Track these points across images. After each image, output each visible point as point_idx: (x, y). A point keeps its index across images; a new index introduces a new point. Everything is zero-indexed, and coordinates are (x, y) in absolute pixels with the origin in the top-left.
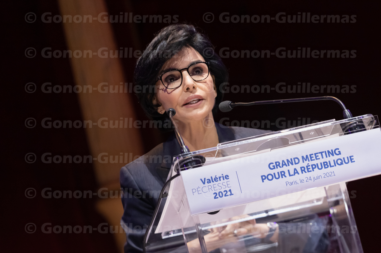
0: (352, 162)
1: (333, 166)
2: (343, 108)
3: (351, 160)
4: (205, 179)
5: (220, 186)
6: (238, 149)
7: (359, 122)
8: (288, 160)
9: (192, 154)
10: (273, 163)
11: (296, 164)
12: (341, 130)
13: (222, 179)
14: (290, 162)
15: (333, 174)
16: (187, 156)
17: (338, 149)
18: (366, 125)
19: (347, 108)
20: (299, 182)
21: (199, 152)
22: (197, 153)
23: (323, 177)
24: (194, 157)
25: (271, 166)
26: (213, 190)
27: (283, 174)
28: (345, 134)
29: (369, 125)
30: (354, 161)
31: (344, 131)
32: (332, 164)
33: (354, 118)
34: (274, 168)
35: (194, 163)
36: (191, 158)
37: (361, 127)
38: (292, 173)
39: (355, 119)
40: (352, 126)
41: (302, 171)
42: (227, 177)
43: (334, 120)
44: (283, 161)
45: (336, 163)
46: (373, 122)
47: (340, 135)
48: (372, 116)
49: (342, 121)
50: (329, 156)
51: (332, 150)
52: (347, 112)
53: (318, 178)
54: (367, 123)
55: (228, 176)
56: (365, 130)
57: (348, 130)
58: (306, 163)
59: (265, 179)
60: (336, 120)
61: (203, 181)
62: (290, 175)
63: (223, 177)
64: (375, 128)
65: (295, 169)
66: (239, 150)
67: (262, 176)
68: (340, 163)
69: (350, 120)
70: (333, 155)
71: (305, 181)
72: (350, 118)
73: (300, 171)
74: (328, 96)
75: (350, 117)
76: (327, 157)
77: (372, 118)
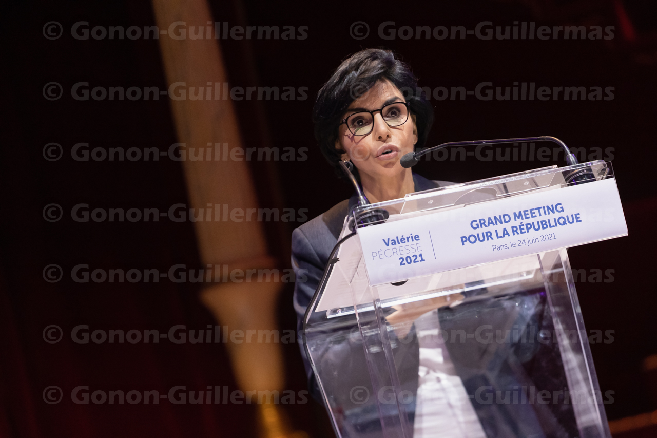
1: (554, 226)
2: (567, 152)
3: (577, 218)
4: (389, 239)
5: (407, 249)
6: (431, 202)
7: (586, 170)
8: (495, 218)
9: (373, 207)
10: (476, 221)
11: (505, 222)
12: (564, 180)
13: (410, 239)
15: (553, 237)
17: (560, 204)
18: (595, 174)
20: (509, 245)
23: (540, 240)
24: (375, 211)
25: (474, 225)
26: (399, 253)
27: (488, 235)
28: (568, 185)
29: (599, 174)
30: (580, 221)
31: (567, 182)
32: (553, 223)
33: (580, 164)
34: (478, 227)
35: (374, 218)
36: (371, 212)
37: (589, 177)
38: (500, 234)
39: (582, 165)
40: (578, 175)
41: (513, 232)
43: (556, 166)
44: (490, 219)
45: (557, 222)
46: (605, 170)
47: (563, 186)
48: (605, 163)
49: (565, 169)
50: (549, 214)
51: (552, 206)
52: (572, 157)
53: (534, 241)
54: (597, 172)
55: (418, 237)
56: (595, 180)
58: (519, 221)
59: (466, 241)
61: (387, 242)
62: (498, 237)
63: (412, 237)
64: (607, 178)
65: (505, 229)
66: (433, 203)
67: (462, 238)
68: (562, 223)
70: (553, 212)
71: (517, 245)
74: (548, 137)
75: (576, 163)
76: (545, 214)
77: (604, 165)
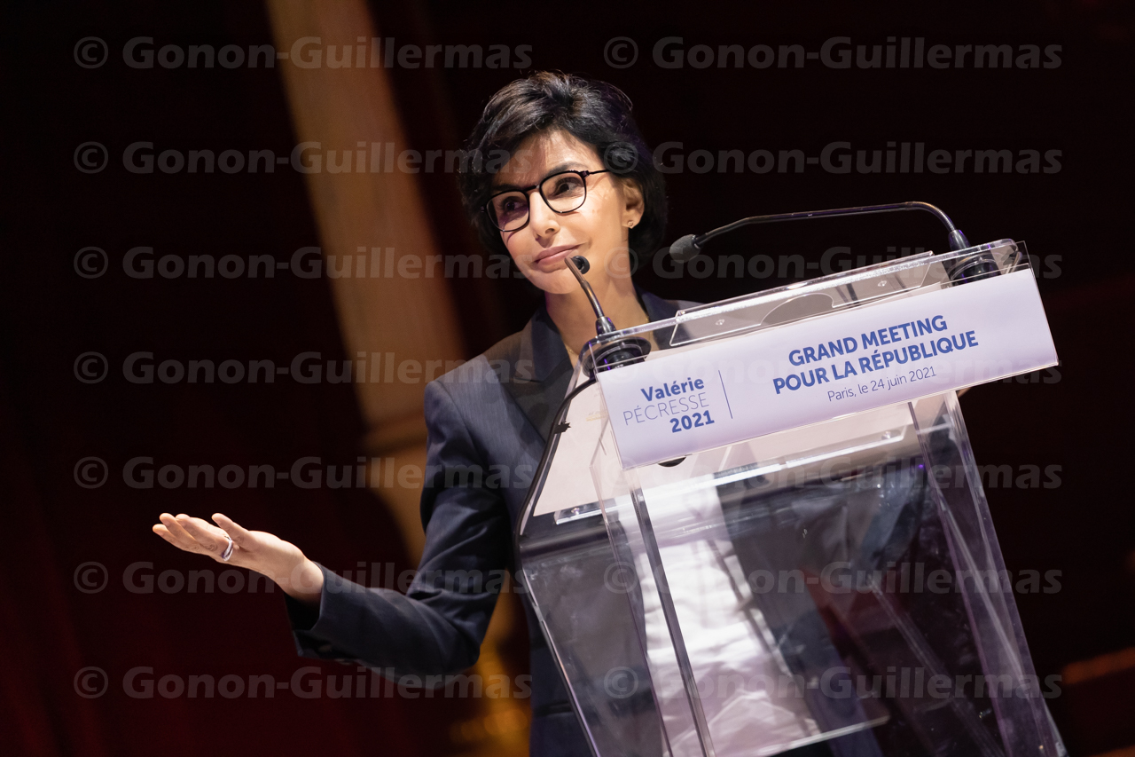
0: (971, 345)
1: (931, 355)
2: (949, 227)
3: (970, 340)
4: (651, 389)
5: (684, 404)
6: (721, 322)
7: (984, 257)
8: (831, 345)
10: (798, 352)
11: (848, 351)
12: (946, 275)
13: (688, 387)
14: (836, 348)
15: (930, 373)
16: (609, 340)
17: (941, 317)
19: (956, 228)
20: (855, 390)
21: (636, 330)
22: (633, 333)
24: (626, 342)
25: (795, 357)
26: (670, 412)
27: (820, 376)
28: (954, 284)
29: (1006, 263)
30: (976, 344)
31: (952, 278)
32: (929, 350)
33: (973, 248)
34: (802, 362)
35: (627, 354)
36: (620, 343)
37: (990, 269)
38: (841, 371)
39: (977, 250)
40: (970, 266)
41: (863, 367)
42: (698, 384)
43: (931, 253)
44: (821, 346)
45: (936, 347)
46: (1015, 256)
47: (944, 287)
48: (1013, 243)
49: (947, 256)
50: (922, 334)
51: (927, 320)
52: (957, 236)
53: (898, 381)
54: (1002, 259)
55: (701, 382)
56: (999, 274)
57: (962, 274)
58: (872, 348)
59: (782, 386)
60: (935, 253)
61: (648, 394)
62: (837, 377)
63: (690, 383)
64: (1019, 269)
65: (848, 364)
66: (723, 324)
67: (775, 381)
68: (944, 348)
69: (963, 253)
70: (930, 331)
71: (870, 389)
72: (963, 248)
73: (858, 368)
74: (914, 202)
75: (965, 246)
76: (916, 335)
77: (1014, 248)
